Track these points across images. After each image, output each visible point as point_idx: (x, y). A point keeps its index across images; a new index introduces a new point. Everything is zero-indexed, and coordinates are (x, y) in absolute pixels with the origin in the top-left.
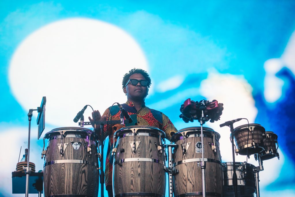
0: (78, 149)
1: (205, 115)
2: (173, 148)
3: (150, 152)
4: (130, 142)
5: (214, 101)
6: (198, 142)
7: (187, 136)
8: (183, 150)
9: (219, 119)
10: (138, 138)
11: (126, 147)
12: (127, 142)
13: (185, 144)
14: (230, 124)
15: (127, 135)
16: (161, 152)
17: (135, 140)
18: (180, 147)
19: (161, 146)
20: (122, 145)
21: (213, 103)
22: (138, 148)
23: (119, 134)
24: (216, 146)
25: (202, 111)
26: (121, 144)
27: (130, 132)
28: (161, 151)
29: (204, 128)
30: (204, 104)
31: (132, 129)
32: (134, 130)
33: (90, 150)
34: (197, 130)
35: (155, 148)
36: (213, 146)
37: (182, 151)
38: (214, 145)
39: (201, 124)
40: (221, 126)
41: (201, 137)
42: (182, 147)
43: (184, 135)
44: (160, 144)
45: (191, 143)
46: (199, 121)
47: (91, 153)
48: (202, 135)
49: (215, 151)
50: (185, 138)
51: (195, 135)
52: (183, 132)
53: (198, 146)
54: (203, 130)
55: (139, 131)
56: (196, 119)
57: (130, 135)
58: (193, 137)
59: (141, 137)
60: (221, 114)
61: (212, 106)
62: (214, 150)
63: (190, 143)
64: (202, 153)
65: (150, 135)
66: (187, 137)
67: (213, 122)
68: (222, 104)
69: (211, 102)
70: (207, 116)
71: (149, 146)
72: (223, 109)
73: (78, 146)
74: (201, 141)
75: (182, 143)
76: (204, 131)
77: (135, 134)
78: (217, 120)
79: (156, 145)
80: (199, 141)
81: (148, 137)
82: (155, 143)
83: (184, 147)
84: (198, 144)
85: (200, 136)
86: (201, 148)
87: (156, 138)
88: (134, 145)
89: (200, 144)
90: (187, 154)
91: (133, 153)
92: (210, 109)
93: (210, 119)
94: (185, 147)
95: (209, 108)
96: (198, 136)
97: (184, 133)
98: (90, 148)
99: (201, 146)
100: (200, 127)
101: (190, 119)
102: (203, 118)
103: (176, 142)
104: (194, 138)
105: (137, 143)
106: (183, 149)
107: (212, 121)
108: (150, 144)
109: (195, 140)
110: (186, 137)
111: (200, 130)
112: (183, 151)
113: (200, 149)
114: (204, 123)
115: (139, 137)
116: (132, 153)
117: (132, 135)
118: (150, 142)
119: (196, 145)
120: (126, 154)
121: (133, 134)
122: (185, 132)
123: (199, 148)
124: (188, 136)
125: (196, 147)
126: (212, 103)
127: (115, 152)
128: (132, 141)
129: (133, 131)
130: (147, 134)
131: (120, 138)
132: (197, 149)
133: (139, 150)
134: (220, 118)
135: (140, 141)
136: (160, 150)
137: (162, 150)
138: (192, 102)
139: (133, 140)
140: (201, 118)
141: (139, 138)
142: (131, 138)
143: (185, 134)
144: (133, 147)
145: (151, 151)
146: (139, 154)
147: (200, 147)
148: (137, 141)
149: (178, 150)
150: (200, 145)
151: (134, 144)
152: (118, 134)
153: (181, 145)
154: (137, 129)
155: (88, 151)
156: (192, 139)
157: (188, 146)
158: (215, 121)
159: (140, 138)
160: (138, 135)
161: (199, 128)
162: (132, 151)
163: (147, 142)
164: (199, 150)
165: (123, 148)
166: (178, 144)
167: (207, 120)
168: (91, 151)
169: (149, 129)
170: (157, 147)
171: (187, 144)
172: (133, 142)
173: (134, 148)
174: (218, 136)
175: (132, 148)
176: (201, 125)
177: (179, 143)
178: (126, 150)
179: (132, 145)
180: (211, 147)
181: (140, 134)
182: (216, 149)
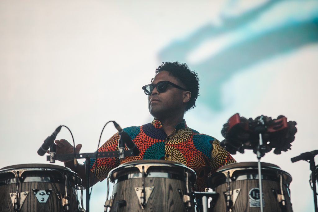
0: (45, 201)
1: (264, 141)
2: (210, 199)
3: (171, 205)
4: (136, 188)
5: (281, 117)
6: (253, 189)
7: (234, 178)
8: (228, 202)
9: (290, 149)
10: (149, 182)
11: (130, 197)
12: (131, 189)
13: (231, 192)
14: (308, 156)
15: (131, 176)
16: (190, 205)
17: (144, 186)
18: (222, 197)
19: (188, 195)
20: (123, 194)
21: (279, 120)
22: (150, 198)
23: (117, 175)
24: (284, 195)
25: (260, 135)
26: (120, 192)
27: (136, 171)
28: (189, 203)
29: (263, 164)
30: (263, 123)
31: (140, 167)
32: (143, 167)
33: (67, 203)
34: (250, 168)
35: (179, 198)
36: (279, 196)
37: (225, 204)
38: (281, 194)
39: (259, 156)
40: (294, 160)
41: (258, 180)
42: (226, 197)
43: (229, 176)
44: (188, 192)
45: (241, 190)
46: (255, 152)
47: (68, 209)
48: (260, 177)
49: (284, 203)
50: (230, 180)
51: (248, 177)
52: (227, 171)
53: (254, 195)
54: (262, 167)
55: (151, 169)
56: (249, 148)
57: (135, 177)
58: (244, 180)
59: (154, 179)
60: (293, 139)
61: (278, 126)
62: (281, 202)
63: (239, 190)
64: (260, 208)
65: (170, 177)
66: (234, 180)
67: (280, 153)
68: (295, 123)
69: (275, 119)
70: (268, 143)
71: (169, 196)
72: (295, 131)
73: (46, 197)
74: (258, 187)
75: (225, 191)
76: (263, 169)
77: (145, 175)
78: (286, 150)
79: (180, 193)
80: (254, 186)
81: (167, 180)
82: (179, 189)
83: (228, 198)
84: (254, 192)
85: (257, 178)
86: (259, 198)
87: (180, 181)
88: (143, 194)
89: (258, 191)
90: (234, 209)
91: (141, 207)
92: (274, 130)
93: (274, 149)
94: (230, 198)
95: (272, 130)
96: (254, 179)
97: (229, 173)
98: (67, 200)
99: (259, 195)
100: (257, 163)
101: (239, 148)
102: (261, 146)
103: (216, 188)
104: (245, 182)
105: (149, 191)
106: (226, 201)
107: (277, 152)
108: (171, 191)
109: (247, 185)
110: (232, 180)
111: (257, 167)
112: (227, 204)
113: (257, 200)
114: (262, 155)
115: (151, 179)
116: (139, 208)
117: (138, 175)
118: (170, 188)
119: (250, 193)
120: (129, 209)
121: (141, 176)
122: (230, 171)
123: (255, 198)
124: (236, 178)
125: (250, 196)
126: (276, 121)
127: (111, 205)
128: (139, 187)
129: (141, 170)
130: (165, 175)
131: (118, 182)
132: (251, 200)
133: (151, 201)
134: (291, 147)
135: (153, 187)
136: (187, 203)
137: (190, 201)
138: (243, 119)
139: (141, 185)
140: (259, 147)
141: (151, 181)
142: (137, 181)
143: (231, 175)
144: (141, 198)
145: (172, 203)
146: (151, 209)
147: (257, 197)
148: (148, 187)
149: (218, 202)
150: (257, 194)
151: (144, 191)
152: (115, 174)
153: (224, 193)
154: (147, 166)
155: (63, 204)
156: (244, 183)
157: (235, 195)
158: (282, 152)
159: (153, 181)
160: (149, 176)
161: (255, 165)
162: (139, 205)
163: (165, 189)
164: (256, 202)
165: (124, 199)
166: (219, 192)
167: (268, 150)
168: (68, 205)
169: (169, 166)
170: (182, 197)
171: (235, 191)
172: (141, 189)
173: (143, 200)
174: (288, 179)
175: (139, 198)
176: (259, 158)
177: (221, 191)
178: (129, 203)
179: (139, 194)
180: (276, 197)
181: (153, 175)
182: (285, 201)
